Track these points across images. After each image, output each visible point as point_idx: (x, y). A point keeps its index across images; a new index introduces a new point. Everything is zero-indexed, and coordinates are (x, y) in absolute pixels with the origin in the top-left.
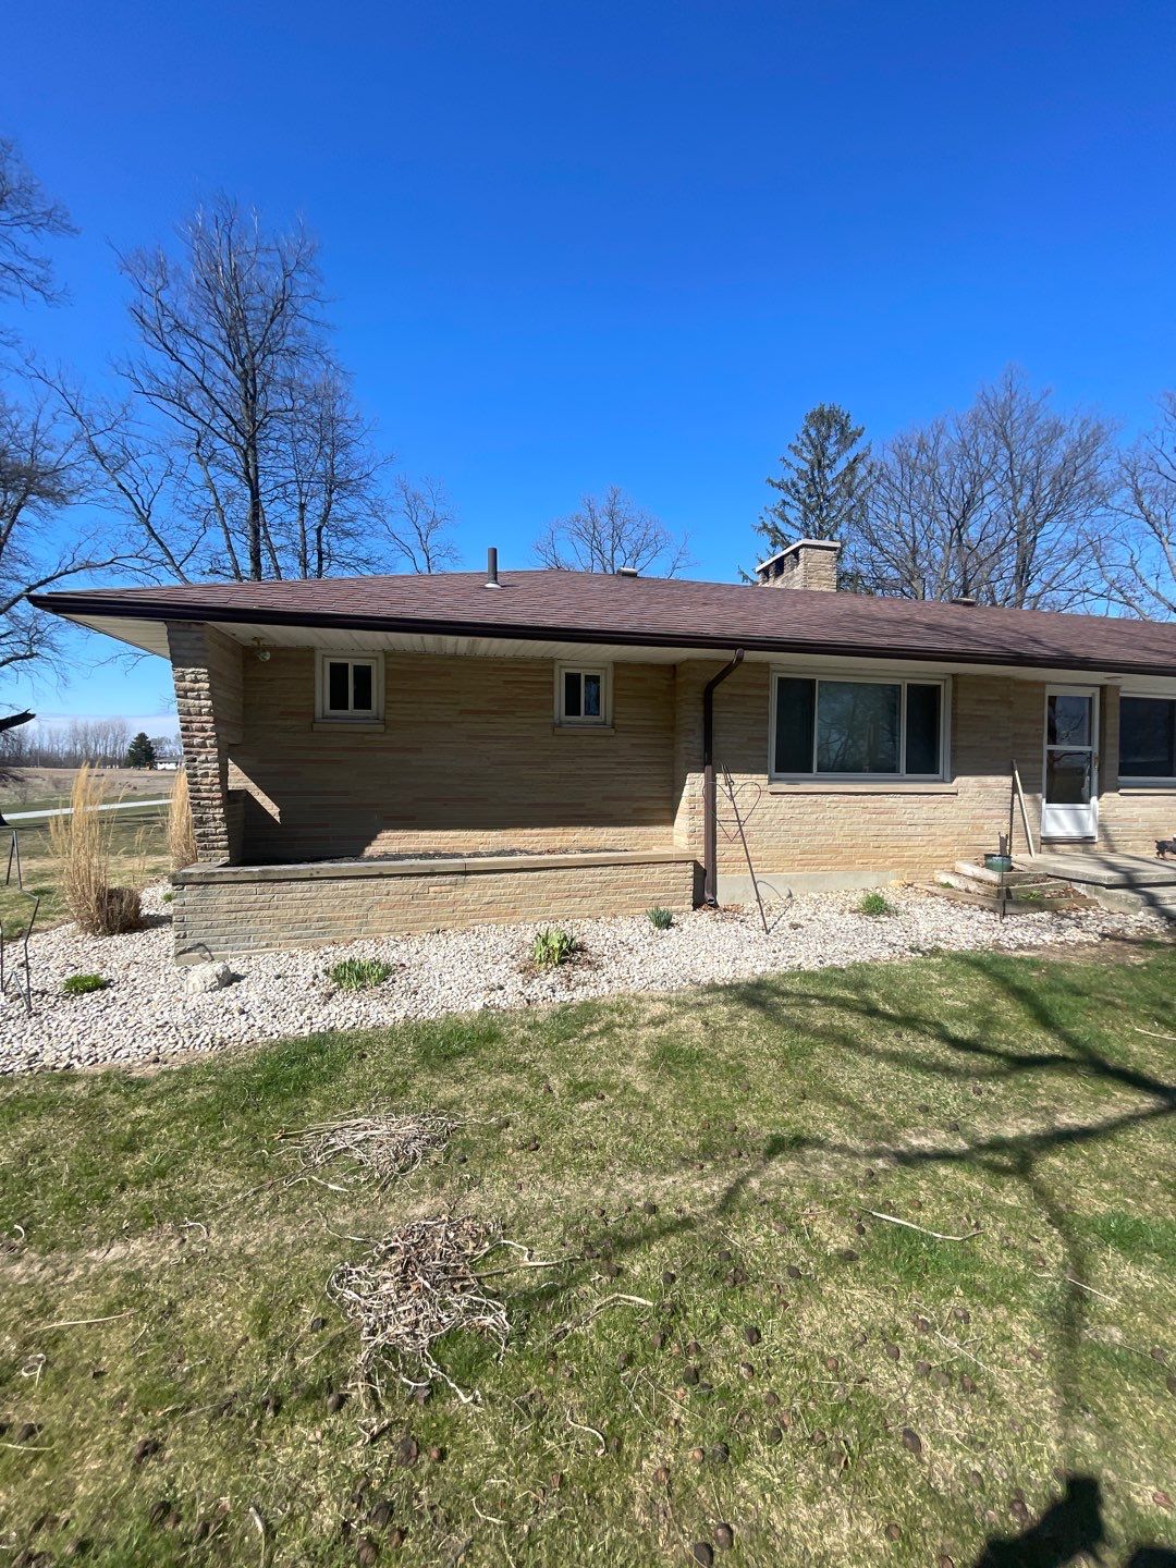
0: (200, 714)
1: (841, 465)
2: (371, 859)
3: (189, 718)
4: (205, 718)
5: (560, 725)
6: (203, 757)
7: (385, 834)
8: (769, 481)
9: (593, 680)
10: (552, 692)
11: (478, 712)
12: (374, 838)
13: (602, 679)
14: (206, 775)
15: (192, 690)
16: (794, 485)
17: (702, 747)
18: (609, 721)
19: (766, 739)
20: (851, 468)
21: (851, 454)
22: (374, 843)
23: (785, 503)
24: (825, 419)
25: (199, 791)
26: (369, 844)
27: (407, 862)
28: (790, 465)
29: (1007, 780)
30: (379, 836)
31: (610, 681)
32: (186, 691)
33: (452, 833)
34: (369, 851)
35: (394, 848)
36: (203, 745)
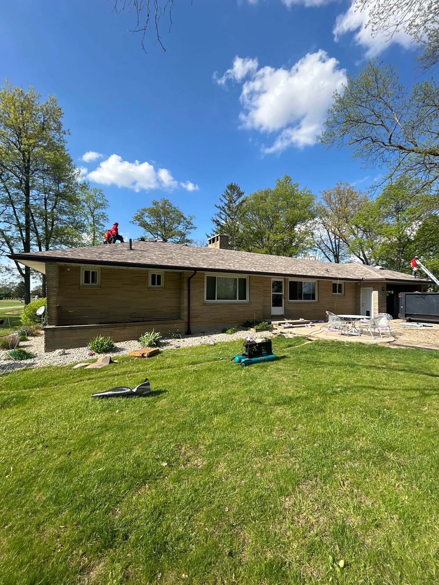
1: (237, 203)
5: (150, 288)
8: (216, 206)
9: (159, 276)
10: (148, 279)
13: (161, 276)
16: (223, 208)
17: (187, 294)
18: (163, 286)
19: (203, 292)
20: (241, 204)
21: (240, 200)
23: (221, 213)
24: (232, 188)
28: (222, 201)
31: (164, 276)
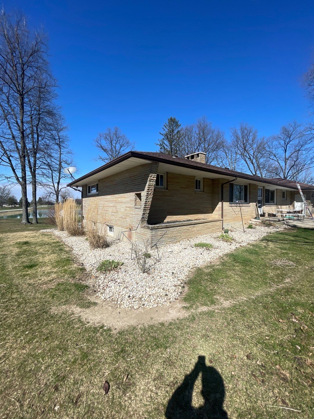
0: (152, 186)
2: (166, 223)
3: (150, 187)
4: (153, 187)
5: (194, 191)
6: (149, 197)
7: (168, 217)
9: (199, 181)
10: (195, 184)
11: (183, 188)
12: (166, 218)
14: (149, 202)
15: (152, 180)
17: (221, 197)
18: (202, 191)
19: (229, 195)
22: (166, 219)
25: (146, 206)
26: (165, 219)
27: (177, 223)
29: (255, 203)
30: (167, 217)
31: (202, 182)
32: (151, 180)
33: (179, 216)
34: (165, 221)
35: (169, 220)
36: (150, 194)
